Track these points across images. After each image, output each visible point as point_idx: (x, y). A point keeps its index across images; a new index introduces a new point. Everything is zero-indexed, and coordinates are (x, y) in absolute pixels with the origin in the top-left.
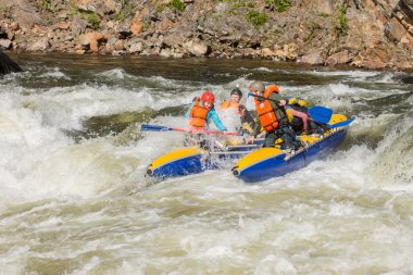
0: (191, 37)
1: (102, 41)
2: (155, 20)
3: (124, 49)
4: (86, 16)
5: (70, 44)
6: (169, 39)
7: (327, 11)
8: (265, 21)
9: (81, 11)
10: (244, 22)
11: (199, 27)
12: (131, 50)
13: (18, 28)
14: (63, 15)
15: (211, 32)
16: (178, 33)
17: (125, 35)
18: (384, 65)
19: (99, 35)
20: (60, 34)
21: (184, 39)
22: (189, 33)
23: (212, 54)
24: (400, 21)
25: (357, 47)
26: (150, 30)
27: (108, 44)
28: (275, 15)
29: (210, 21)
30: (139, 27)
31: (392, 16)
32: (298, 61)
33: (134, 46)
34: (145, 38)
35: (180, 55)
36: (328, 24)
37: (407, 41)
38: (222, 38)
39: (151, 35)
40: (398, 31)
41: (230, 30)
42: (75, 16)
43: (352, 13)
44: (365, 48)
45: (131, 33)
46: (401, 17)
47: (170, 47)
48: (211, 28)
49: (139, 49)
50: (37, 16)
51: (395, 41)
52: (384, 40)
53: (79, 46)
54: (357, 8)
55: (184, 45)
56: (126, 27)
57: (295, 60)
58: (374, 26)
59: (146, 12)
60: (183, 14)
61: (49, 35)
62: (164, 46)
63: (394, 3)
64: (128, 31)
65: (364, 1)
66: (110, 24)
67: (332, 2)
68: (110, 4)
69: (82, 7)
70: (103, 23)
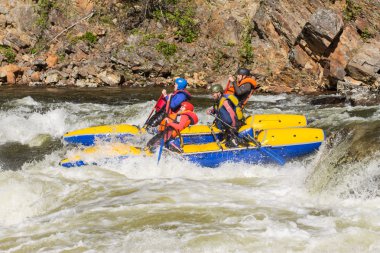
0: (105, 68)
1: (18, 73)
2: (69, 52)
3: (40, 81)
4: (3, 50)
6: (83, 70)
7: (234, 41)
8: (175, 51)
10: (155, 52)
11: (112, 58)
12: (47, 81)
15: (124, 63)
16: (92, 64)
17: (41, 67)
18: (290, 90)
19: (15, 68)
21: (98, 69)
22: (103, 64)
23: (126, 84)
24: (303, 48)
25: (263, 73)
26: (65, 62)
27: (24, 76)
28: (185, 46)
29: (123, 52)
30: (55, 59)
31: (296, 44)
33: (50, 78)
34: (61, 70)
35: (95, 85)
36: (234, 53)
37: (311, 67)
38: (134, 68)
39: (66, 67)
40: (302, 57)
41: (142, 61)
43: (256, 42)
44: (272, 75)
45: (46, 65)
46: (304, 44)
47: (84, 78)
48: (123, 59)
49: (55, 80)
51: (299, 67)
52: (290, 66)
54: (261, 37)
55: (98, 76)
56: (41, 60)
57: (205, 87)
58: (278, 54)
59: (61, 45)
60: (96, 46)
62: (79, 77)
63: (297, 32)
64: (44, 63)
65: (268, 30)
66: (26, 57)
67: (238, 32)
68: (25, 39)
70: (18, 56)
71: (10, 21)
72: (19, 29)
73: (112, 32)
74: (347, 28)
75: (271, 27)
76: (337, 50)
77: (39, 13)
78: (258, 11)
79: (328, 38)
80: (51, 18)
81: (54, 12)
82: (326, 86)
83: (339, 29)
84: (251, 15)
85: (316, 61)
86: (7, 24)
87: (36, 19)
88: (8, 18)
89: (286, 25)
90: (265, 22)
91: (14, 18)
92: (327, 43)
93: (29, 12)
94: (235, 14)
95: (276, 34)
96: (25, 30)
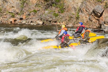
0: (39, 19)
1: (15, 21)
2: (29, 15)
3: (21, 23)
4: (11, 14)
5: (7, 21)
6: (33, 20)
7: (74, 13)
8: (58, 15)
9: (10, 12)
10: (52, 16)
11: (41, 17)
12: (23, 23)
14: (5, 14)
15: (44, 18)
16: (35, 19)
17: (21, 19)
18: (89, 27)
19: (14, 19)
20: (4, 19)
22: (38, 19)
23: (44, 24)
24: (93, 16)
26: (28, 18)
27: (17, 21)
28: (61, 14)
29: (44, 16)
30: (25, 17)
31: (91, 14)
32: (67, 26)
33: (24, 22)
34: (27, 20)
35: (36, 24)
36: (74, 16)
37: (95, 21)
38: (47, 20)
39: (28, 19)
40: (92, 18)
41: (49, 18)
42: (8, 14)
43: (80, 14)
44: (84, 23)
45: (23, 18)
46: (93, 15)
47: (33, 22)
48: (44, 17)
49: (25, 23)
51: (92, 21)
52: (89, 20)
53: (9, 22)
54: (82, 12)
55: (37, 22)
56: (21, 17)
58: (86, 17)
59: (27, 13)
60: (36, 13)
61: (1, 19)
62: (32, 22)
63: (91, 11)
64: (22, 18)
65: (84, 10)
66: (17, 16)
67: (75, 11)
68: (17, 11)
69: (10, 11)
70: (15, 16)
71: (13, 6)
72: (16, 8)
73: (41, 10)
74: (105, 11)
75: (84, 9)
76: (102, 16)
77: (21, 4)
78: (81, 5)
79: (99, 13)
80: (24, 5)
81: (25, 4)
82: (99, 26)
83: (102, 11)
84: (79, 6)
85: (96, 19)
86: (12, 7)
87: (20, 5)
88: (13, 5)
89: (88, 9)
90: (83, 8)
91: (14, 5)
92: (99, 15)
93: (19, 4)
94: (75, 6)
95: (86, 11)
96: (17, 9)
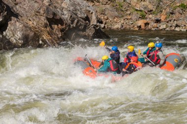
2: (172, 13)
3: (157, 28)
4: (139, 13)
5: (132, 26)
6: (179, 23)
9: (137, 10)
12: (161, 28)
13: (108, 19)
14: (129, 12)
16: (184, 20)
17: (158, 21)
19: (145, 21)
20: (127, 21)
26: (170, 18)
27: (149, 25)
30: (165, 17)
33: (162, 26)
34: (168, 22)
35: (185, 30)
39: (171, 21)
42: (134, 13)
47: (180, 26)
49: (165, 28)
50: (116, 13)
53: (136, 27)
55: (186, 25)
56: (158, 17)
59: (168, 10)
60: (186, 10)
61: (122, 22)
62: (177, 26)
64: (159, 19)
66: (151, 16)
68: (150, 7)
69: (137, 8)
70: (147, 16)
72: (147, 2)
86: (142, 0)
96: (151, 3)
